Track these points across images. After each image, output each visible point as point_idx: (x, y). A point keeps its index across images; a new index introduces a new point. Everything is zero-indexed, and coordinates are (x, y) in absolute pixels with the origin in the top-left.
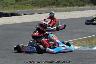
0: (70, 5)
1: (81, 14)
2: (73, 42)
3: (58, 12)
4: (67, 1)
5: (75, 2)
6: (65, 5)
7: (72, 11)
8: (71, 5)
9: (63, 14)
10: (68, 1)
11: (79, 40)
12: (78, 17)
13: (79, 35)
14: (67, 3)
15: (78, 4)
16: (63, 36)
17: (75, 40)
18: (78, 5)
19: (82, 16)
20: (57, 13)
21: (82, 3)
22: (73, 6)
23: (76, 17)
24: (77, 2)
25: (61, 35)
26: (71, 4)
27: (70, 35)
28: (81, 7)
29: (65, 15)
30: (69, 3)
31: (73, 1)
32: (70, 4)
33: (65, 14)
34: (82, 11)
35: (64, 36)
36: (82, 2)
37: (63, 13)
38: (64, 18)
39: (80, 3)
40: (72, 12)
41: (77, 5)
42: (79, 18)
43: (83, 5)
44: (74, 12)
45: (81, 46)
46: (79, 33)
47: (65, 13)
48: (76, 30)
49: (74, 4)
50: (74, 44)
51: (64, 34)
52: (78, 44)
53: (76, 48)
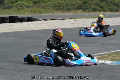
0: (100, 10)
1: (115, 21)
2: (104, 56)
3: (86, 18)
4: (97, 4)
5: (107, 6)
6: (95, 10)
8: (102, 9)
10: (99, 5)
11: (112, 54)
13: (112, 48)
14: (97, 7)
15: (111, 9)
16: (92, 48)
17: (107, 53)
18: (111, 10)
19: (115, 23)
20: (85, 19)
21: (116, 8)
22: (105, 11)
24: (110, 6)
25: (89, 47)
26: (102, 8)
27: (101, 47)
30: (99, 7)
31: (105, 5)
35: (94, 48)
36: (116, 6)
37: (92, 19)
39: (113, 8)
41: (109, 10)
43: (117, 11)
45: (114, 60)
46: (112, 44)
48: (108, 41)
49: (106, 9)
50: (106, 58)
51: (93, 46)
52: (111, 58)
53: (108, 62)
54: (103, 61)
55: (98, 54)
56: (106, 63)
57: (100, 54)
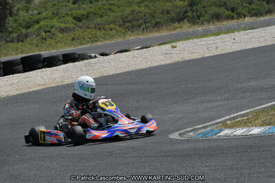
0: (229, 15)
1: (263, 37)
2: (246, 118)
3: (197, 38)
4: (222, 4)
5: (244, 5)
6: (217, 17)
7: (238, 31)
8: (233, 14)
9: (212, 42)
10: (225, 4)
11: (263, 110)
12: (255, 46)
13: (263, 97)
14: (222, 10)
15: (253, 9)
16: (218, 104)
17: (252, 109)
18: (254, 11)
19: (265, 40)
20: (195, 40)
21: (266, 6)
22: (240, 16)
23: (250, 47)
24: (250, 4)
25: (210, 101)
26: (233, 11)
27: (238, 99)
28: (262, 19)
29: (219, 45)
30: (227, 9)
31: (239, 4)
32: (230, 12)
33: (219, 41)
34: (264, 28)
35: (221, 103)
36: (265, 3)
37: (212, 38)
38: (216, 54)
39: (258, 7)
40: (236, 33)
41: (249, 12)
42: (260, 47)
43: (269, 12)
44: (242, 33)
45: (270, 124)
46: (262, 89)
47: (218, 37)
48: (253, 84)
49: (243, 12)
50: (250, 123)
51: (219, 98)
52: (262, 120)
53: (256, 131)
54: (243, 130)
55: (232, 116)
56: (251, 133)
57: (236, 115)
